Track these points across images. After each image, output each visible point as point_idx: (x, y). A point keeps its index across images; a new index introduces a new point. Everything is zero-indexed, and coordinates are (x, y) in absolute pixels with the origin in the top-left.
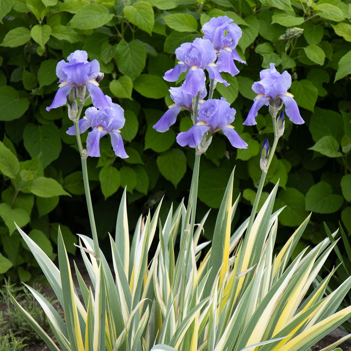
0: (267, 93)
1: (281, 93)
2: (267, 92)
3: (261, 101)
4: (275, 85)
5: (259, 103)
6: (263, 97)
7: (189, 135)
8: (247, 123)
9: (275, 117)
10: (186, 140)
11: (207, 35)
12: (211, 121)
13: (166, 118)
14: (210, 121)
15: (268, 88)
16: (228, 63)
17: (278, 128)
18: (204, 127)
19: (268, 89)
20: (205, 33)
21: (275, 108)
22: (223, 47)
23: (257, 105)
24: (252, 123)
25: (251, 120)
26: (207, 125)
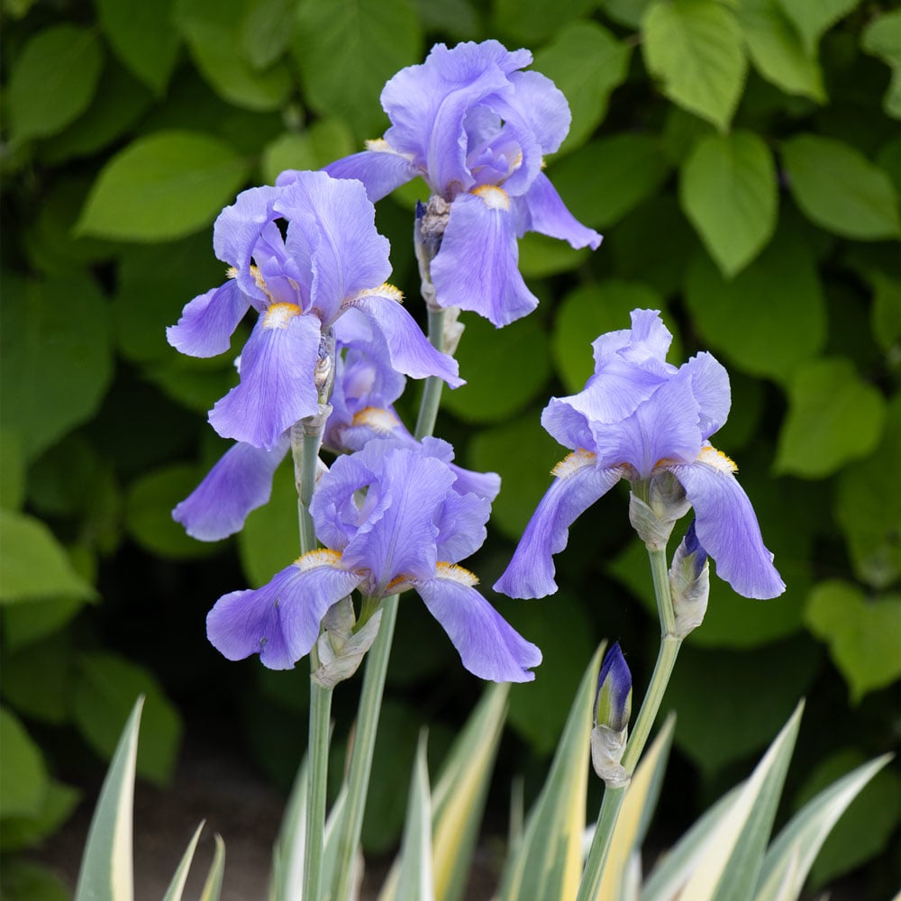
0: (604, 452)
1: (677, 451)
2: (606, 448)
3: (580, 485)
4: (646, 416)
5: (569, 493)
6: (592, 466)
7: (261, 611)
8: (508, 586)
9: (663, 547)
10: (251, 631)
11: (400, 125)
12: (364, 550)
13: (225, 478)
14: (362, 553)
15: (613, 428)
16: (483, 263)
17: (677, 597)
18: (334, 575)
19: (610, 435)
20: (397, 117)
21: (658, 508)
22: (470, 183)
23: (562, 504)
24: (531, 590)
25: (526, 572)
26: (348, 565)
